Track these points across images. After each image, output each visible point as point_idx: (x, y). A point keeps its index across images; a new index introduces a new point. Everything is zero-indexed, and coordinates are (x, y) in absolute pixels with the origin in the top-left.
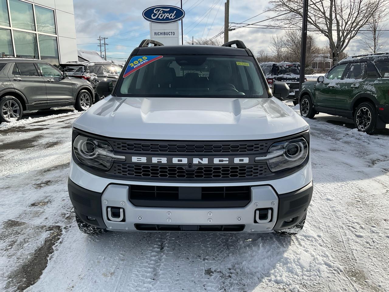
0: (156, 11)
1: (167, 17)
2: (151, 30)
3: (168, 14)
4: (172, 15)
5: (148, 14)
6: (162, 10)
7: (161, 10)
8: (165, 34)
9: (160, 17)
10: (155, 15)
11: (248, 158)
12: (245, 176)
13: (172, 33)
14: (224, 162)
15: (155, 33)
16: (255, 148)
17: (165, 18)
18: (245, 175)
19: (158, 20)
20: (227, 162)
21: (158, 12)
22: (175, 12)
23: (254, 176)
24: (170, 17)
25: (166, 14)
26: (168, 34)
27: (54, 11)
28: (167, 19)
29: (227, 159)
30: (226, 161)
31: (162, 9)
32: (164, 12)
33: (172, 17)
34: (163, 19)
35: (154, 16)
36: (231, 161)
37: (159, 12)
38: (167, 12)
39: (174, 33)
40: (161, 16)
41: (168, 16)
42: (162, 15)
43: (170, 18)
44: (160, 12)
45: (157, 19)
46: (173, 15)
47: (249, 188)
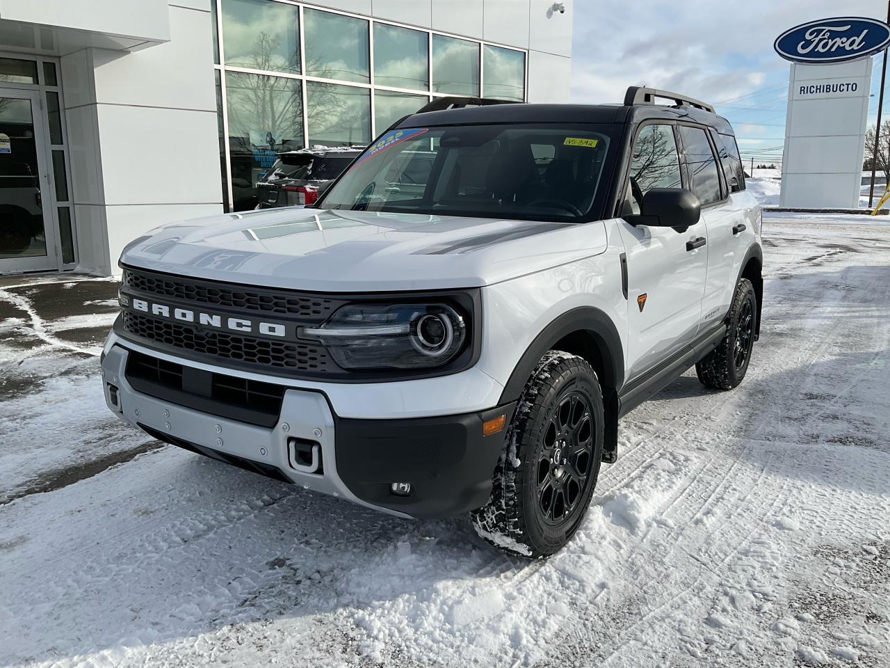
0: (811, 34)
1: (841, 45)
2: (793, 81)
3: (844, 39)
4: (855, 40)
5: (790, 44)
6: (829, 31)
7: (825, 31)
8: (828, 88)
9: (820, 49)
10: (809, 43)
11: (283, 327)
12: (282, 365)
13: (850, 86)
14: (244, 329)
15: (802, 90)
16: (302, 307)
17: (833, 50)
18: (283, 363)
19: (815, 57)
20: (249, 330)
21: (816, 36)
22: (865, 31)
23: (299, 368)
24: (850, 45)
25: (838, 39)
26: (839, 88)
27: (525, 53)
28: (841, 51)
29: (249, 323)
30: (246, 326)
31: (827, 28)
32: (834, 35)
33: (855, 47)
34: (828, 54)
35: (803, 47)
36: (255, 327)
37: (820, 37)
38: (841, 35)
39: (854, 87)
40: (824, 47)
41: (842, 43)
42: (827, 43)
43: (848, 48)
44: (824, 35)
45: (813, 53)
46: (858, 40)
47: (281, 390)
